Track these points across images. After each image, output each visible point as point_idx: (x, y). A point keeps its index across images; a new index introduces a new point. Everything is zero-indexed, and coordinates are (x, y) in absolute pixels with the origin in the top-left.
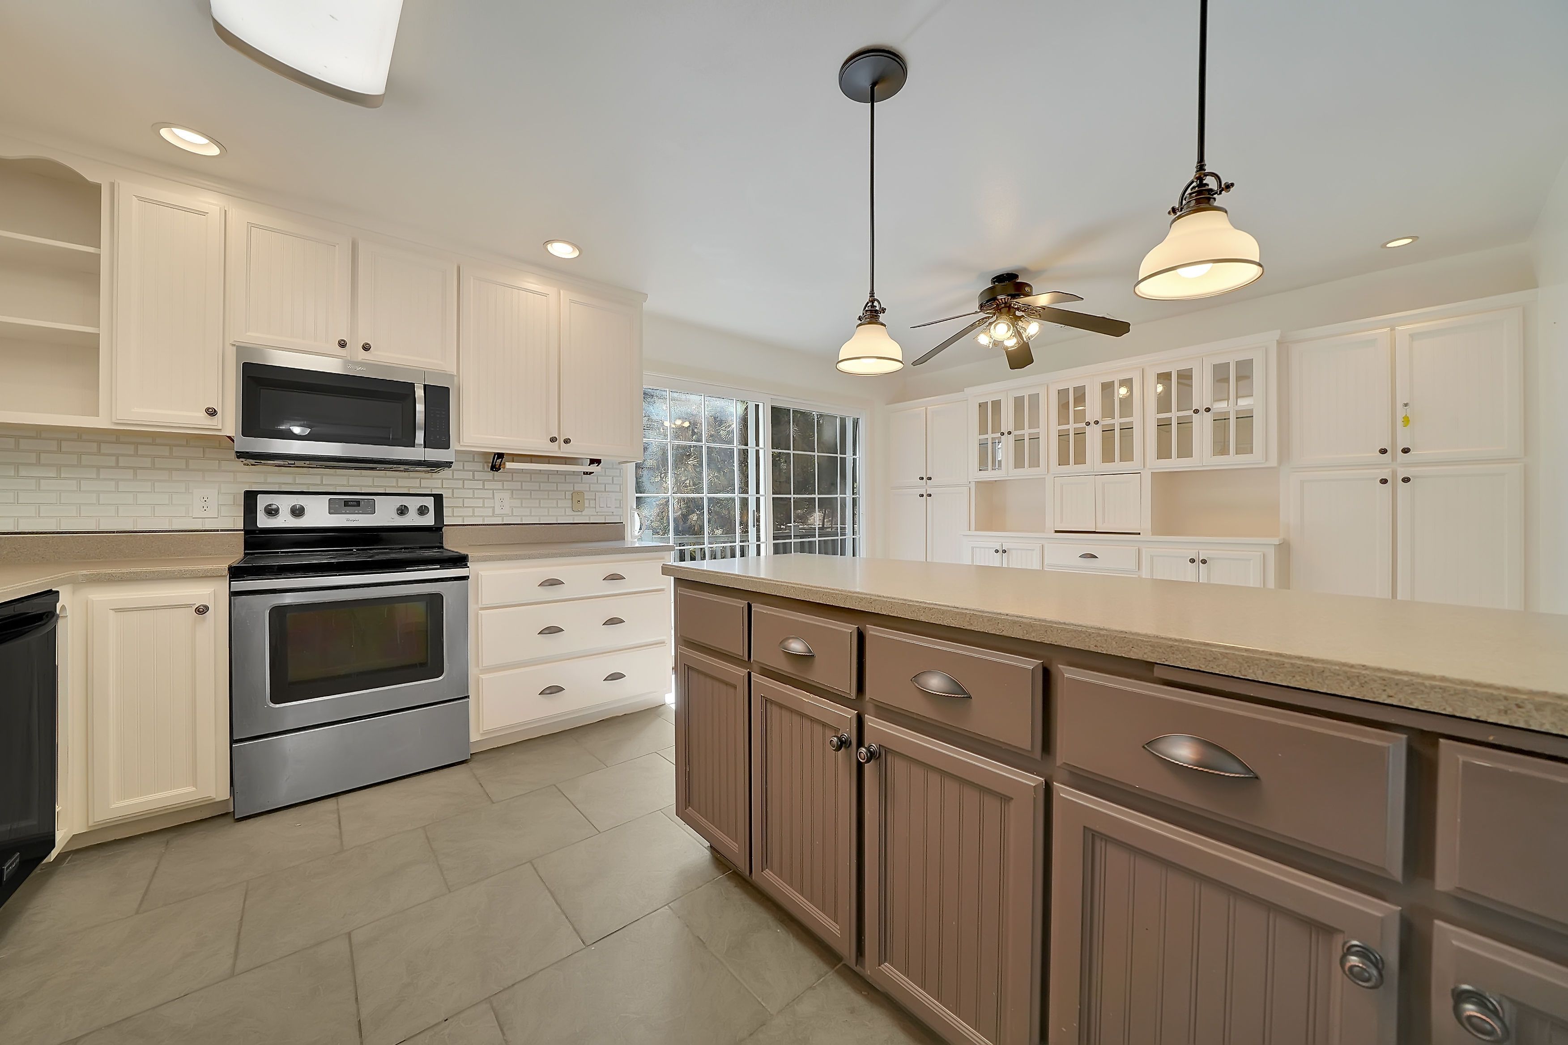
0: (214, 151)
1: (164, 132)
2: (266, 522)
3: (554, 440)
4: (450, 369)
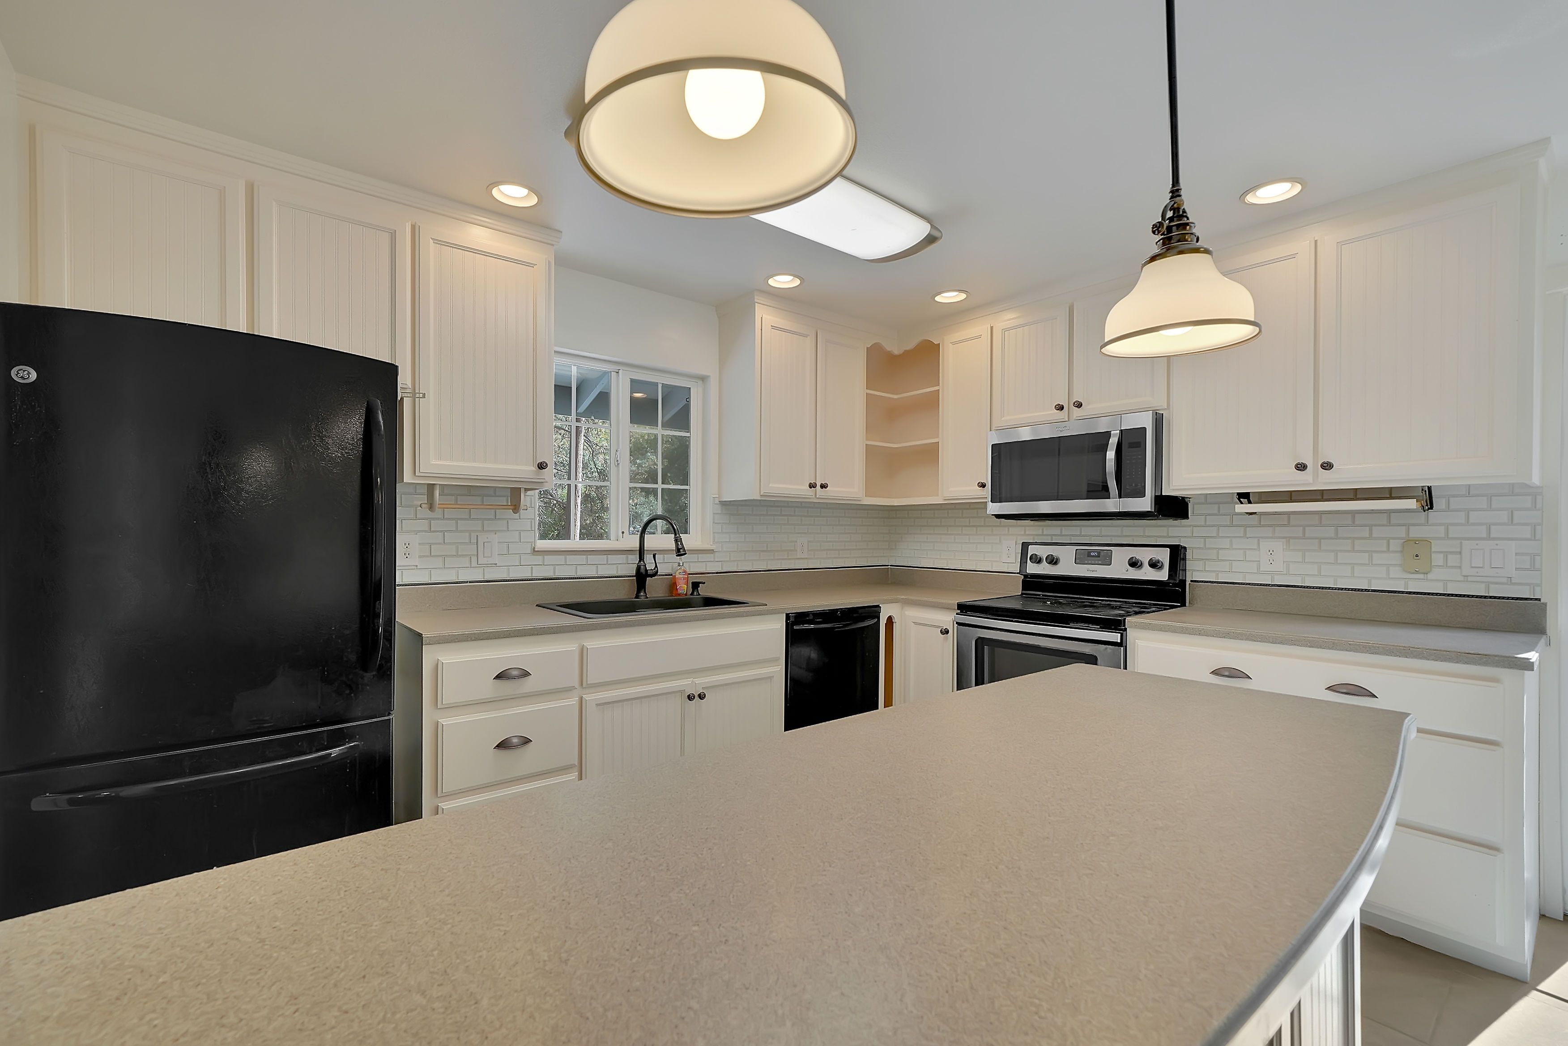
0: (963, 296)
1: (938, 299)
2: (1032, 569)
3: (1301, 467)
4: (1160, 403)
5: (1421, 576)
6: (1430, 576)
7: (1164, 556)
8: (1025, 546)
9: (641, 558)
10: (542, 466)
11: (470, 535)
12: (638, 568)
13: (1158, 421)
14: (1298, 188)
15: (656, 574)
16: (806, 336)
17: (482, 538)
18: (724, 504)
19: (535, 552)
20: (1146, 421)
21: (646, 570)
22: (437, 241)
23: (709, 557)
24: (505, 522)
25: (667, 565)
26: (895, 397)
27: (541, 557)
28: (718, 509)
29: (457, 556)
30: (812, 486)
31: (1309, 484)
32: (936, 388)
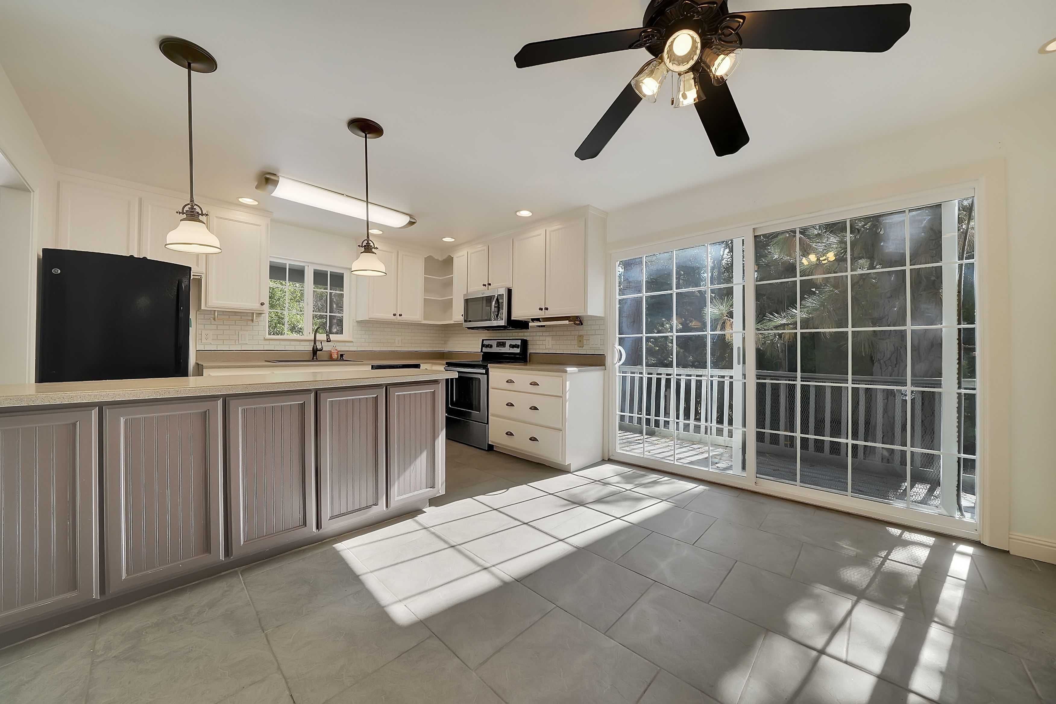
0: (453, 240)
1: (443, 239)
2: (485, 350)
3: (541, 309)
4: (510, 286)
5: (581, 348)
6: (583, 348)
7: (519, 342)
8: (483, 340)
9: (315, 343)
10: (262, 304)
11: (235, 332)
12: (313, 348)
13: (510, 291)
14: (531, 214)
15: (321, 350)
16: (392, 253)
17: (241, 333)
18: (358, 322)
19: (265, 339)
20: (503, 291)
21: (317, 348)
22: (217, 217)
23: (352, 344)
24: (252, 327)
25: (327, 347)
26: (441, 278)
27: (268, 342)
28: (356, 324)
29: (229, 340)
30: (395, 315)
31: (543, 315)
32: (451, 276)
